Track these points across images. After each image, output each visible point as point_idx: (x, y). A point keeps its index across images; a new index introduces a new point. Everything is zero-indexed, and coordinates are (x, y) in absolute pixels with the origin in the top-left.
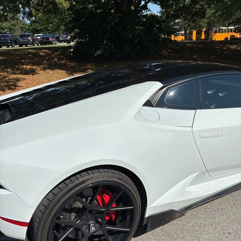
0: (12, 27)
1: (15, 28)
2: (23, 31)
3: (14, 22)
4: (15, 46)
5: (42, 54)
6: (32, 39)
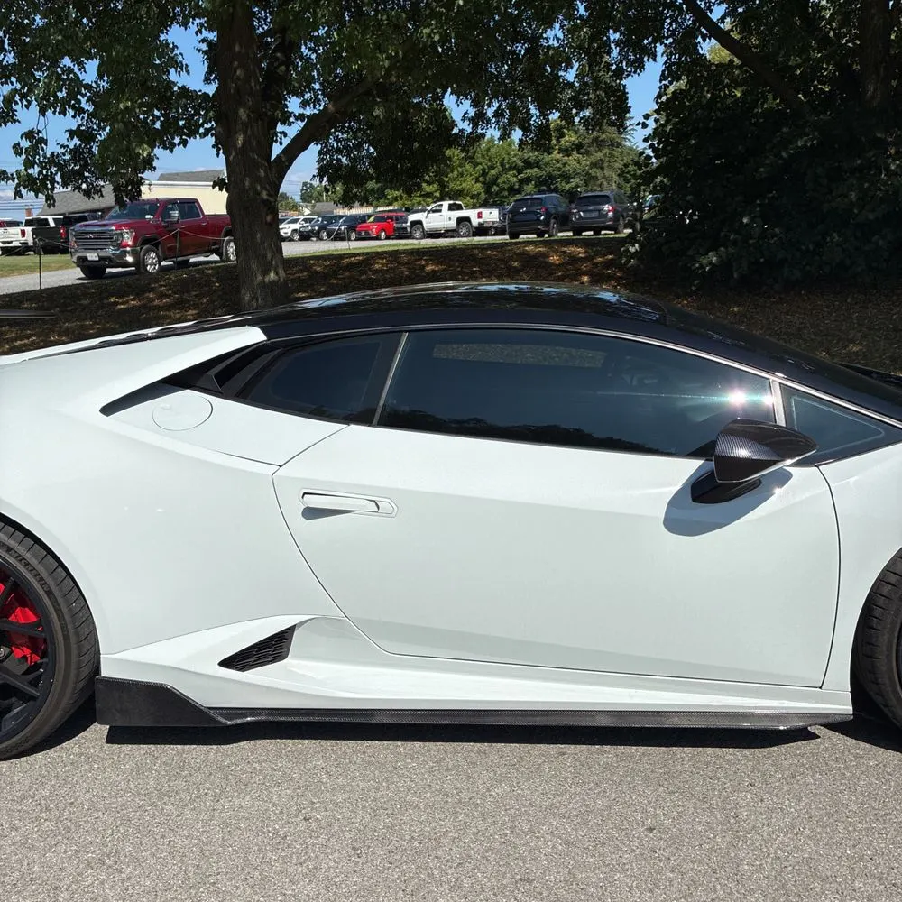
0: (590, 172)
1: (599, 174)
2: (628, 185)
3: (599, 155)
4: (559, 234)
5: (554, 259)
6: (614, 211)
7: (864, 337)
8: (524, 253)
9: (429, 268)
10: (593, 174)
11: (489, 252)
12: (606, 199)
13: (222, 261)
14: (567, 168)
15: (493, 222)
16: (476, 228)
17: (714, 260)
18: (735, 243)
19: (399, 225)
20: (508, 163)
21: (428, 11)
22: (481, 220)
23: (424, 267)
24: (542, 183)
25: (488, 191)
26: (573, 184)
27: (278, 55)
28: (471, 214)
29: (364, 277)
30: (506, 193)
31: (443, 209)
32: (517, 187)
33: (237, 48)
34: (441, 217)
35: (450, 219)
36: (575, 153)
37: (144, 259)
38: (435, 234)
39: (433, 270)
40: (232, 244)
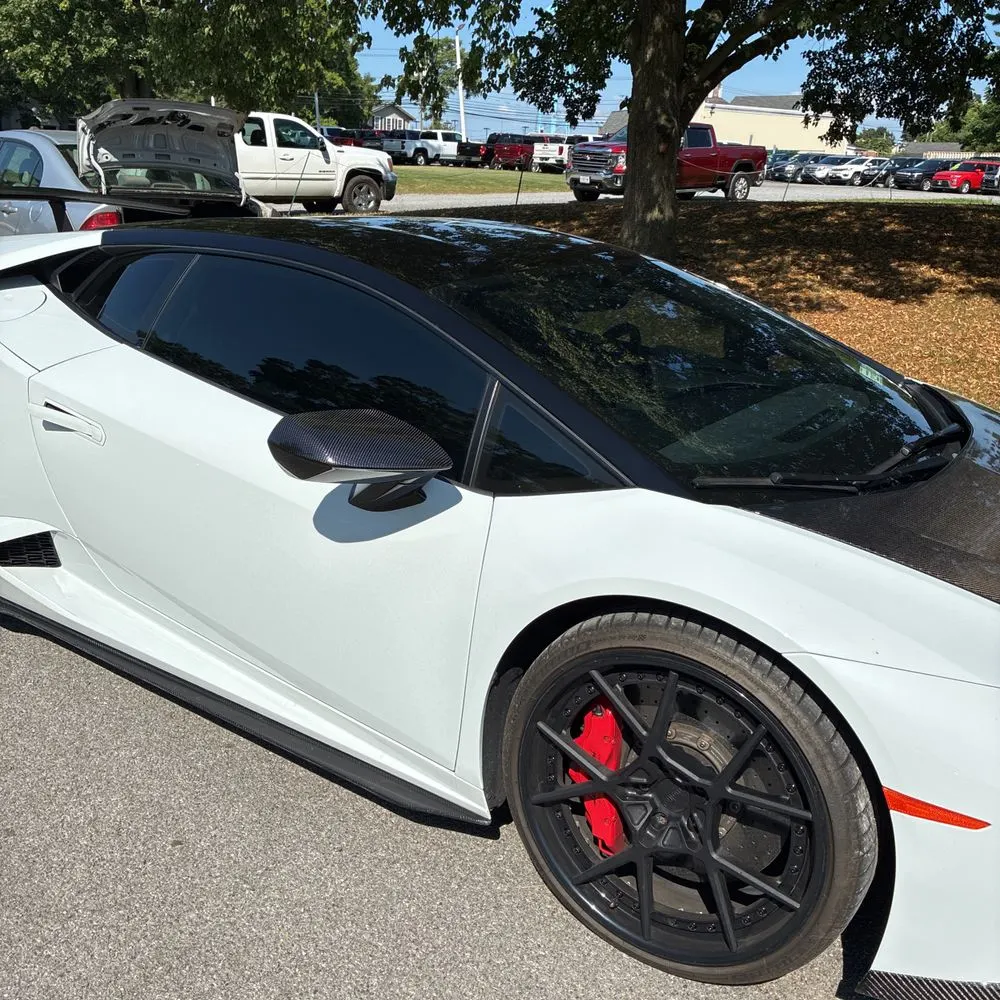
13: (727, 198)
19: (987, 177)
40: (742, 180)
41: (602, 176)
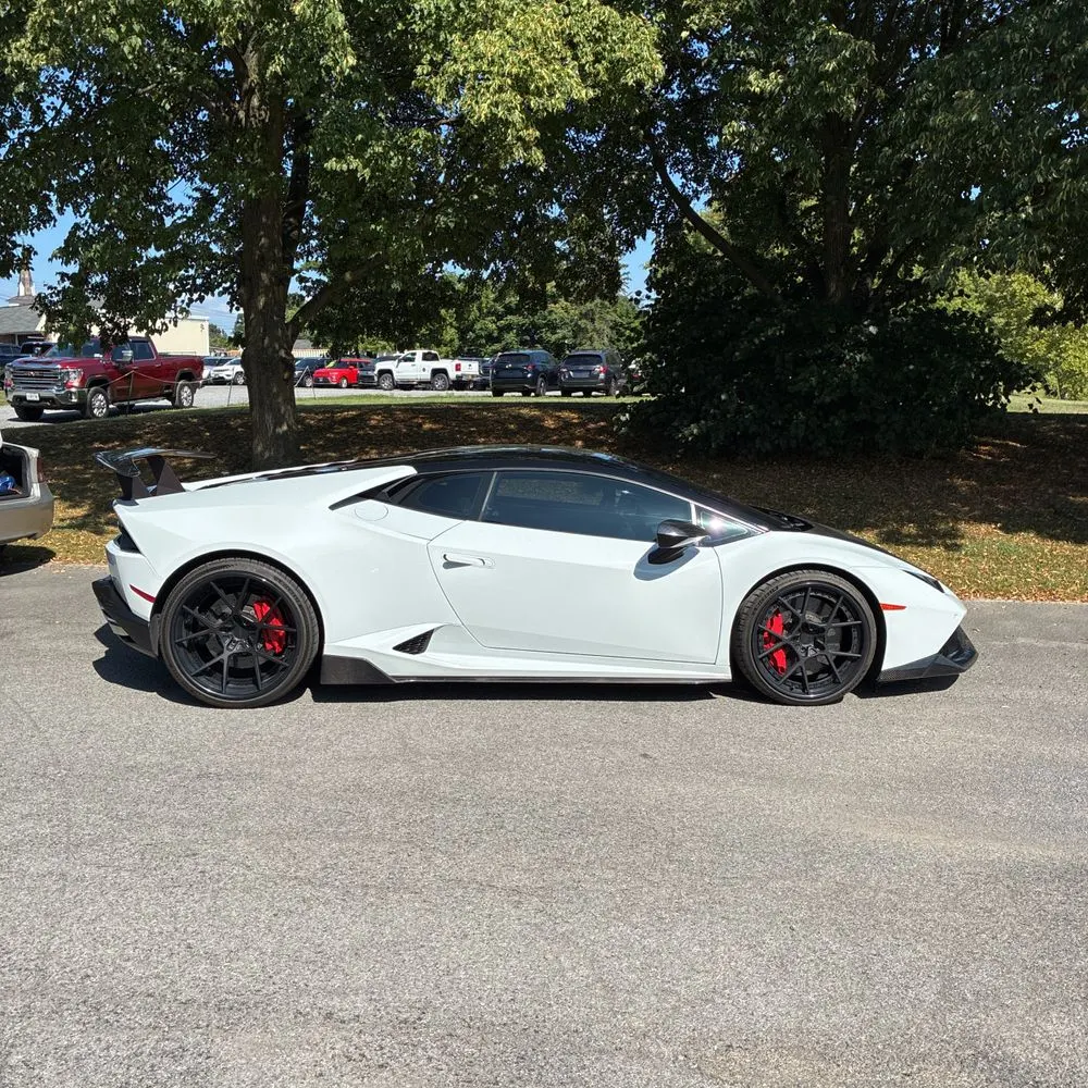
0: (579, 323)
1: (590, 327)
3: (590, 305)
4: (547, 393)
5: (549, 423)
6: (607, 372)
7: (820, 502)
8: (519, 416)
9: (427, 426)
10: (583, 326)
11: (485, 413)
12: (597, 359)
13: (174, 407)
14: (554, 316)
15: (473, 376)
16: (453, 381)
17: (695, 431)
18: (714, 416)
19: (364, 373)
20: (486, 307)
21: (444, 199)
22: (459, 373)
23: (420, 425)
24: (527, 332)
25: (462, 338)
26: (560, 335)
27: (291, 220)
28: (448, 365)
29: (361, 432)
30: (484, 341)
31: (416, 357)
32: (495, 334)
33: (264, 220)
34: (414, 367)
35: (424, 370)
36: (562, 300)
37: (91, 402)
38: (406, 386)
39: (431, 429)
40: (186, 389)
41: (53, 392)
